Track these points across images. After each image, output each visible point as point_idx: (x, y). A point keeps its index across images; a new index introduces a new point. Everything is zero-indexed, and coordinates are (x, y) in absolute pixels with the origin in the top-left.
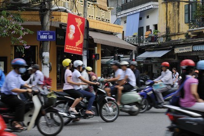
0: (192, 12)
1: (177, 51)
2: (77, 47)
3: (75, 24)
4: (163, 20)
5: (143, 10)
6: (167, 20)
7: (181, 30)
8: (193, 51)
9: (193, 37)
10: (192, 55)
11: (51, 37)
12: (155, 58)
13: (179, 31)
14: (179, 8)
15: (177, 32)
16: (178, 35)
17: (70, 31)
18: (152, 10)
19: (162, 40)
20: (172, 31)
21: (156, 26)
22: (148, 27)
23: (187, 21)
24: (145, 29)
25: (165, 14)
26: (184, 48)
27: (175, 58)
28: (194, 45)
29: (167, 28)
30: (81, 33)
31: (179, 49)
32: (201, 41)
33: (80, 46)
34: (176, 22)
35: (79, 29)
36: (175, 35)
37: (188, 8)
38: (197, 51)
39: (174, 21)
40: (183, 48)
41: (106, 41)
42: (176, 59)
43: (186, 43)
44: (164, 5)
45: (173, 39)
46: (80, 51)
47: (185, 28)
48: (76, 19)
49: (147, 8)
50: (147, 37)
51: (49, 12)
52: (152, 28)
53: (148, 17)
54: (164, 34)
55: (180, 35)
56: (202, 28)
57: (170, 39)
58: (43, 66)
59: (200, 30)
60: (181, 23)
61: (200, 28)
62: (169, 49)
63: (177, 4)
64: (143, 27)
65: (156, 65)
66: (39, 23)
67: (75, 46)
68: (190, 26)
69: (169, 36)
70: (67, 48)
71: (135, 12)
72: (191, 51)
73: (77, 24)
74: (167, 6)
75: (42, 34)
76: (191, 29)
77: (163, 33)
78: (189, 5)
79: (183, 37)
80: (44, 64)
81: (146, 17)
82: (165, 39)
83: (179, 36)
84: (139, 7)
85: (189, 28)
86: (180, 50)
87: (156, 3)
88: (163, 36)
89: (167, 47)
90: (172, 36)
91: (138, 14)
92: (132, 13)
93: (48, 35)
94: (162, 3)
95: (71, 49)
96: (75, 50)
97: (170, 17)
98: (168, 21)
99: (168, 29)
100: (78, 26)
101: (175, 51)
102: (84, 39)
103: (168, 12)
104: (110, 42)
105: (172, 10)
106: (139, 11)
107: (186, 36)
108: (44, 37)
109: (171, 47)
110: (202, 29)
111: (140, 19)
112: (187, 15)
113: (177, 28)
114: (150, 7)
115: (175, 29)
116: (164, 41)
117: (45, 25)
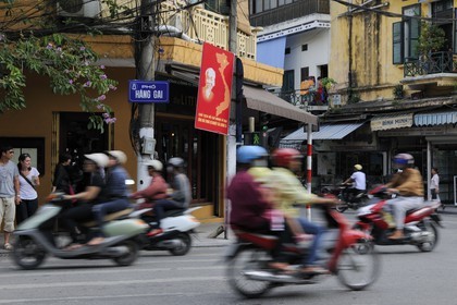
0: (410, 39)
1: (377, 125)
2: (219, 116)
3: (216, 67)
4: (341, 56)
5: (294, 31)
6: (350, 55)
7: (383, 80)
8: (414, 125)
9: (413, 95)
10: (411, 134)
11: (159, 95)
12: (322, 141)
13: (378, 80)
14: (378, 29)
15: (374, 82)
16: (377, 89)
17: (207, 81)
18: (315, 33)
19: (338, 101)
20: (362, 81)
21: (324, 69)
22: (305, 72)
23: (398, 60)
24: (298, 76)
25: (347, 41)
26: (394, 119)
27: (370, 143)
28: (415, 114)
29: (350, 74)
30: (227, 87)
31: (381, 120)
32: (433, 103)
33: (224, 115)
34: (373, 61)
35: (223, 77)
36: (368, 89)
37: (399, 30)
38: (425, 126)
39: (368, 58)
40: (391, 119)
41: (268, 104)
42: (374, 144)
43: (400, 107)
44: (344, 22)
45: (364, 98)
46: (223, 125)
47: (393, 75)
48: (217, 55)
49: (304, 28)
50: (305, 92)
51: (153, 38)
52: (314, 72)
53: (305, 48)
54: (343, 87)
55: (380, 89)
56: (434, 75)
57: (358, 99)
58: (140, 158)
59: (429, 79)
60: (383, 63)
61: (430, 76)
62: (358, 122)
63: (373, 20)
64: (293, 71)
65: (325, 157)
66: (131, 63)
67: (214, 115)
68: (406, 70)
69: (356, 92)
70: (200, 120)
71: (275, 36)
72: (410, 125)
73: (219, 65)
74: (351, 24)
75: (139, 88)
76: (408, 78)
77: (341, 84)
78: (402, 23)
79: (389, 95)
80: (143, 155)
81: (300, 48)
82: (347, 97)
83: (379, 92)
84: (286, 25)
85: (405, 75)
86: (384, 123)
87: (325, 17)
88: (342, 92)
89: (354, 116)
90: (363, 91)
91: (284, 42)
92: (267, 38)
93: (152, 91)
94: (340, 17)
95: (208, 122)
96: (214, 123)
97: (358, 50)
98: (354, 58)
99: (352, 76)
100: (221, 70)
101: (372, 126)
102: (232, 100)
103: (353, 38)
104: (274, 106)
105: (362, 34)
106: (286, 33)
107: (396, 93)
108: (143, 94)
109: (364, 117)
110: (433, 79)
111: (288, 51)
112: (399, 45)
113: (373, 74)
114: (313, 25)
115: (370, 76)
116: (344, 103)
117: (146, 67)
